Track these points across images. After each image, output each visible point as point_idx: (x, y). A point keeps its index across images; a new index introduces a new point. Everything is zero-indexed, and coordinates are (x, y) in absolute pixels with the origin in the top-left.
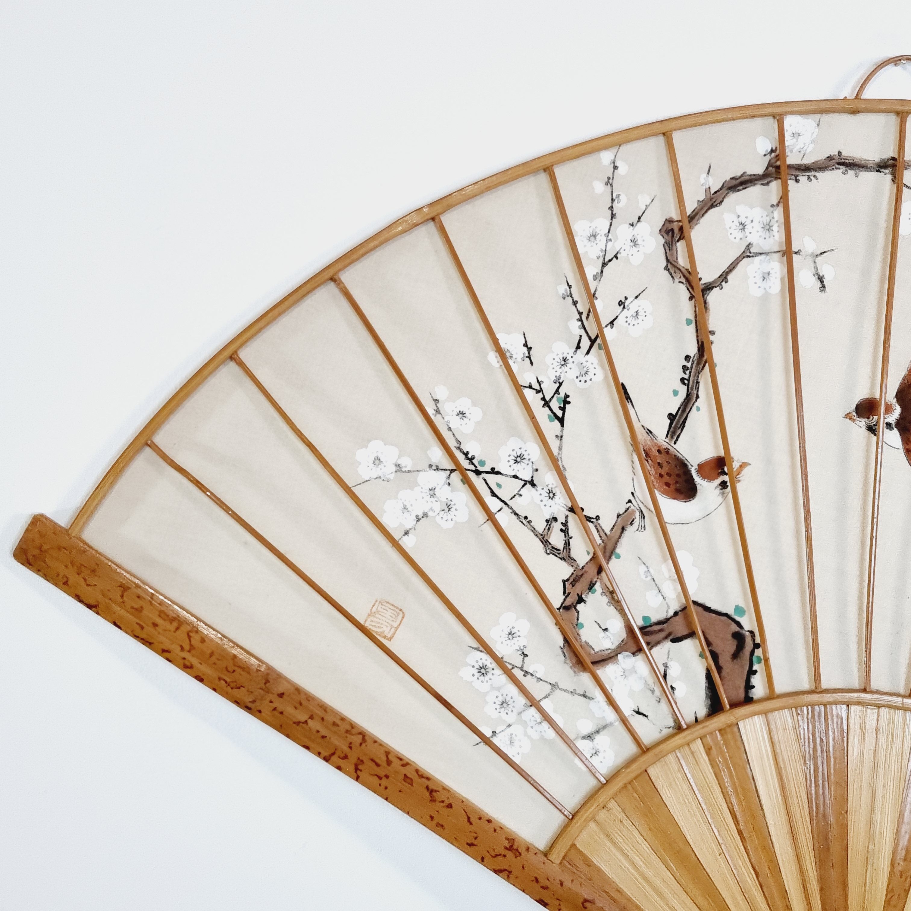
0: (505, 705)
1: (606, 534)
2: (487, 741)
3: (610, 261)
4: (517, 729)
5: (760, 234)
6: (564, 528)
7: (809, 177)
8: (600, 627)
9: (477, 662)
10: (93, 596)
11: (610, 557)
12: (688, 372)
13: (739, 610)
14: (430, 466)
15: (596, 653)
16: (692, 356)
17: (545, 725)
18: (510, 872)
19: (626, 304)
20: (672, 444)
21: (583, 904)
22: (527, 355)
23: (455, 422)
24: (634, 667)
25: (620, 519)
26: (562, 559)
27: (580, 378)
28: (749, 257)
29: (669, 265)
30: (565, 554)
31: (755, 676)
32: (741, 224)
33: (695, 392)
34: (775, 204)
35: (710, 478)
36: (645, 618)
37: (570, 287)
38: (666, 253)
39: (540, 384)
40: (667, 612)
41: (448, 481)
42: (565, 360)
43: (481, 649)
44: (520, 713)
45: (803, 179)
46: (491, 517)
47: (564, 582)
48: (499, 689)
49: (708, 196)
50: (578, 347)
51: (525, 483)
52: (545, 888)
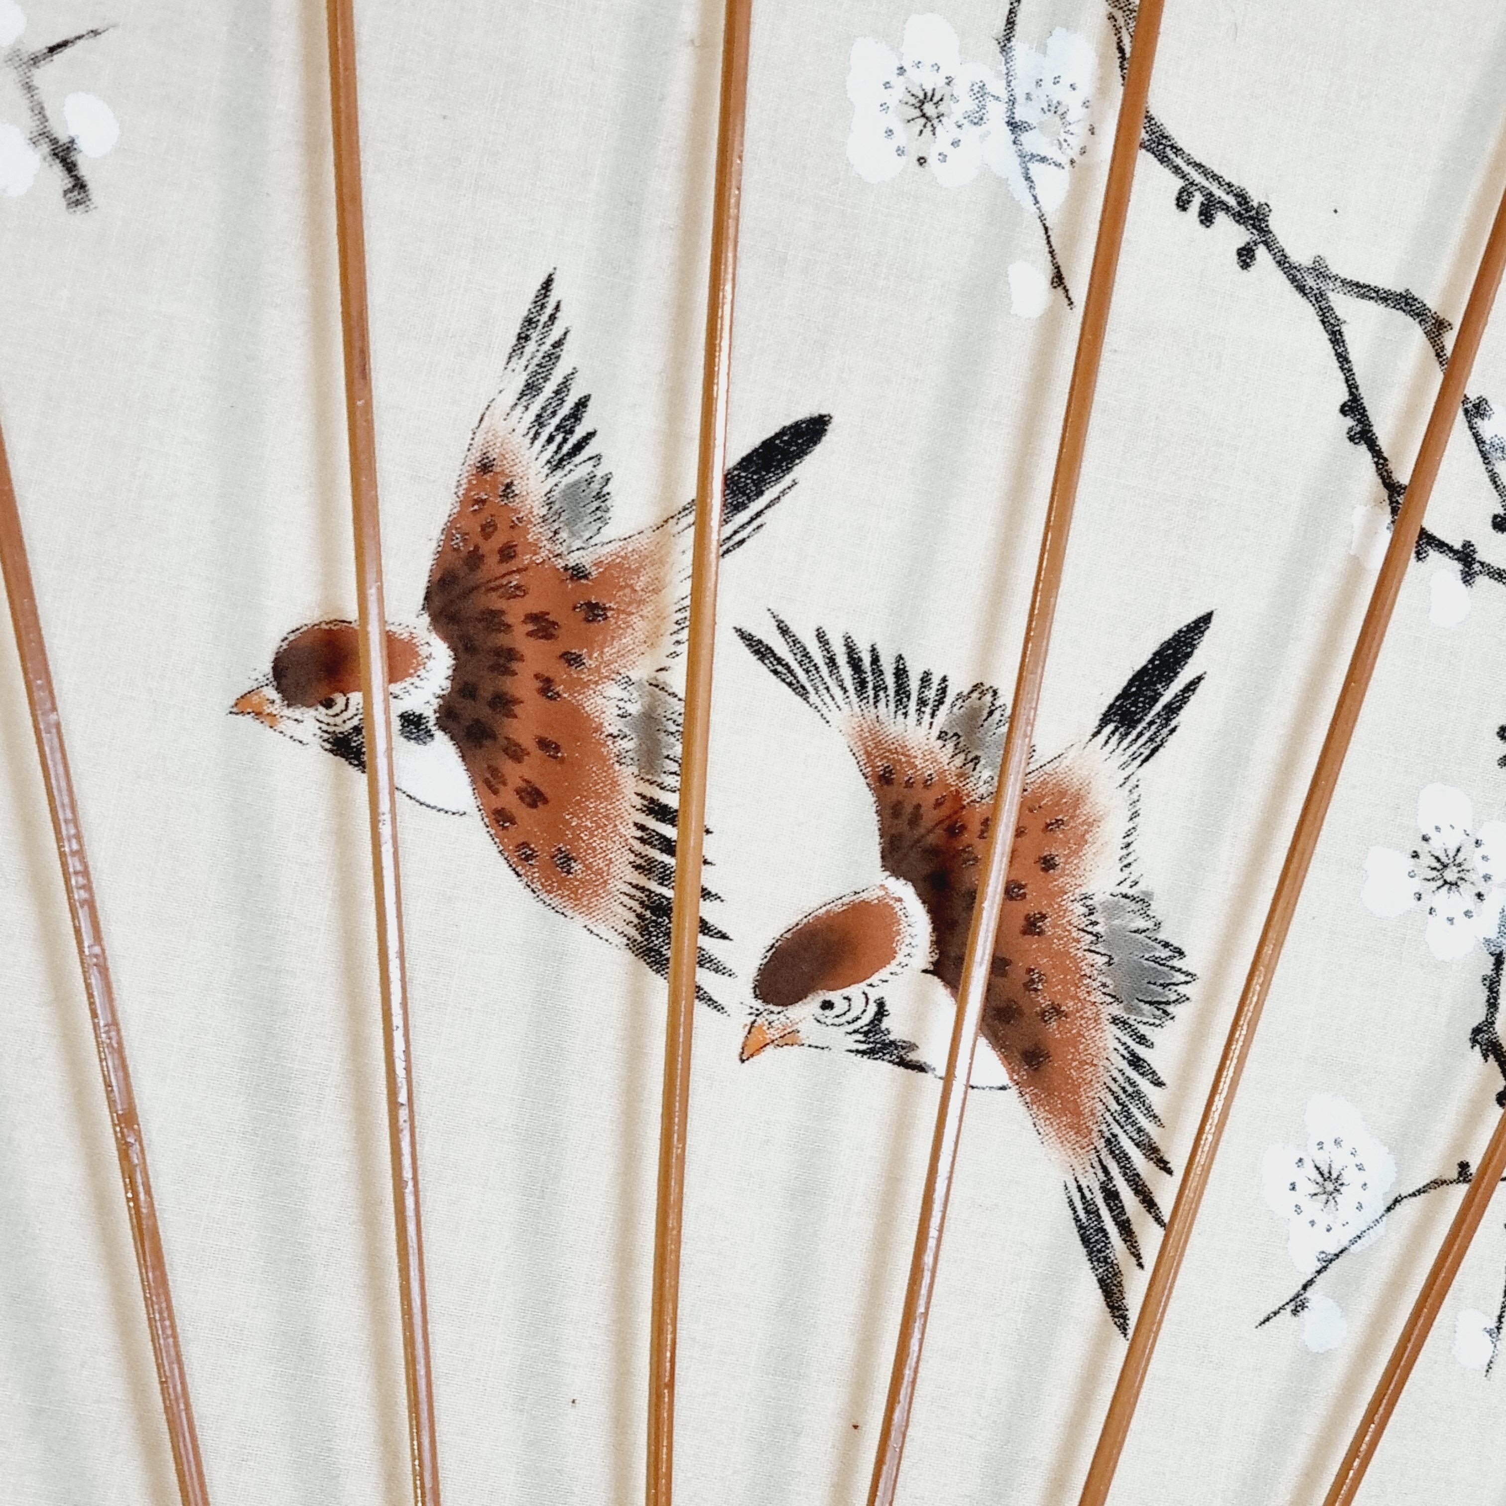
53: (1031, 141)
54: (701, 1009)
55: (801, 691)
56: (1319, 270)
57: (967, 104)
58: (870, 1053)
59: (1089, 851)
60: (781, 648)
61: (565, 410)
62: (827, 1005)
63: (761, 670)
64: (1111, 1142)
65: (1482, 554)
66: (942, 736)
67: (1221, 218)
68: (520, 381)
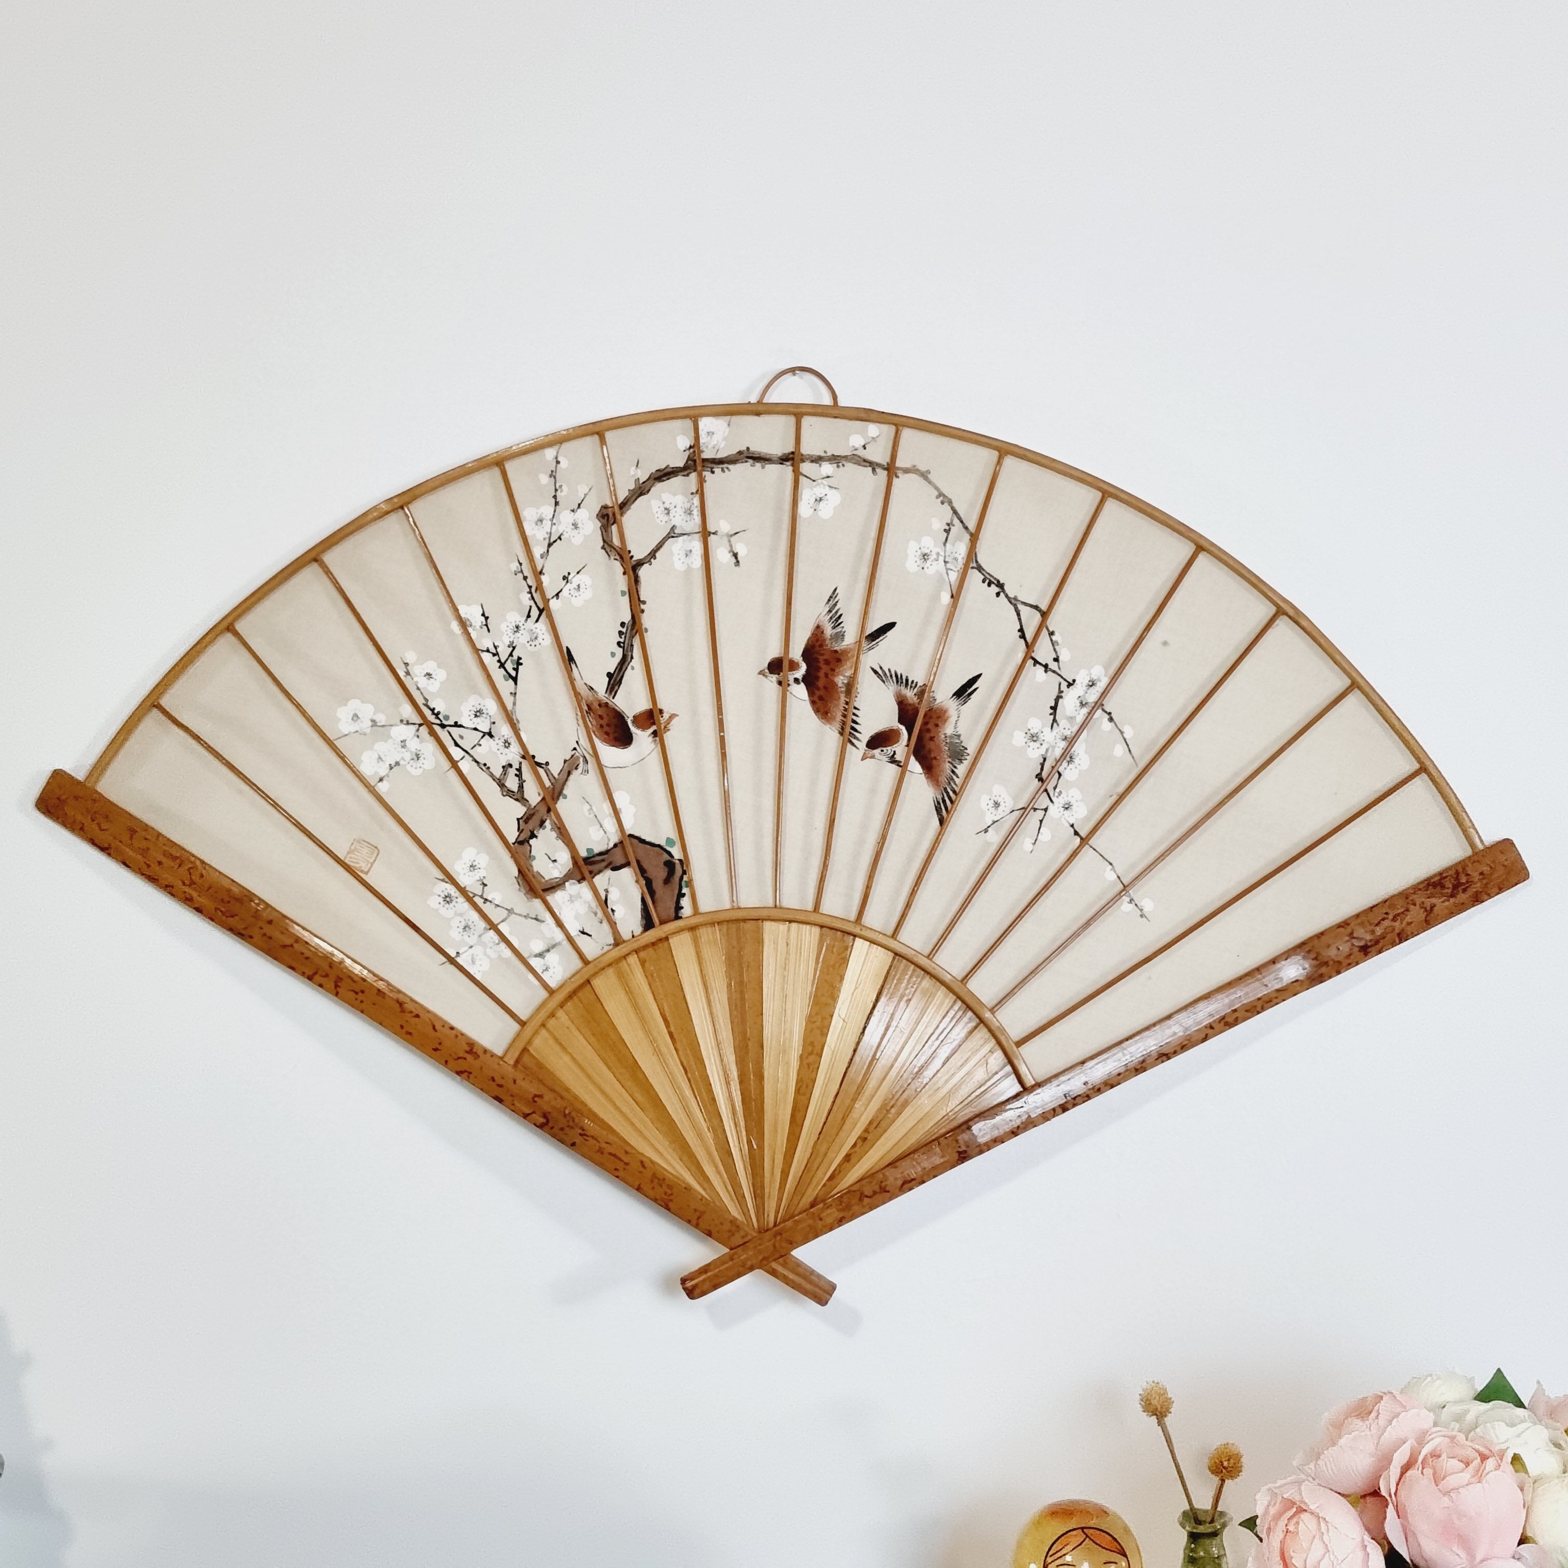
0: (467, 929)
1: (554, 777)
2: (452, 961)
3: (555, 541)
4: (478, 950)
5: (682, 518)
6: (518, 773)
7: (723, 470)
8: (550, 858)
9: (443, 891)
10: (105, 838)
11: (558, 799)
12: (623, 636)
13: (670, 841)
14: (402, 721)
15: (546, 881)
16: (627, 622)
17: (503, 945)
18: (470, 1073)
19: (569, 578)
20: (611, 699)
21: (533, 1098)
22: (484, 623)
23: (422, 682)
24: (579, 894)
25: (566, 764)
26: (517, 800)
27: (531, 643)
28: (673, 537)
29: (606, 546)
30: (518, 796)
31: (684, 898)
32: (666, 509)
33: (630, 654)
34: (694, 491)
35: (643, 727)
36: (588, 850)
37: (521, 564)
38: (602, 534)
39: (496, 647)
40: (608, 844)
41: (417, 733)
42: (517, 627)
43: (447, 880)
44: (480, 936)
45: (717, 470)
46: (454, 764)
47: (518, 820)
48: (461, 915)
49: (638, 486)
50: (529, 616)
51: (484, 734)
52: (500, 1086)
53: (949, 566)
54: (849, 745)
55: (884, 682)
56: (1015, 599)
57: (934, 556)
58: (891, 762)
59: (947, 724)
60: (880, 672)
61: (837, 616)
62: (882, 751)
63: (875, 676)
64: (945, 789)
65: (1050, 666)
66: (915, 695)
67: (993, 586)
68: (828, 609)
